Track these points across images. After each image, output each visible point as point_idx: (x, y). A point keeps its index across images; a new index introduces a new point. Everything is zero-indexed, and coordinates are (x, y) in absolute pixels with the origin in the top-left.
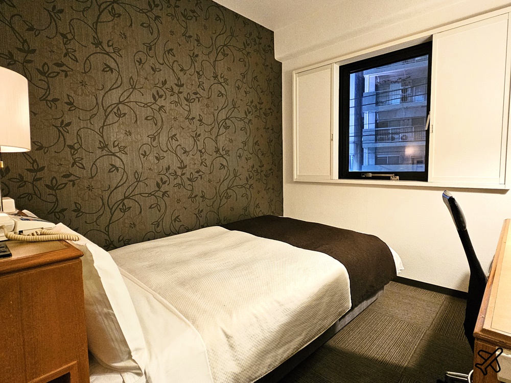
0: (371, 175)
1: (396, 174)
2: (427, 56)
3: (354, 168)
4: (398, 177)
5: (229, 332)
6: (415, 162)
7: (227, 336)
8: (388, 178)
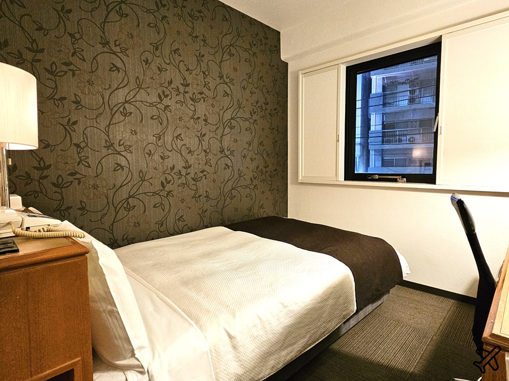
0: (377, 177)
1: (403, 176)
2: (436, 57)
3: (360, 169)
4: (405, 179)
5: (232, 333)
6: (423, 164)
7: (230, 337)
8: (395, 181)
